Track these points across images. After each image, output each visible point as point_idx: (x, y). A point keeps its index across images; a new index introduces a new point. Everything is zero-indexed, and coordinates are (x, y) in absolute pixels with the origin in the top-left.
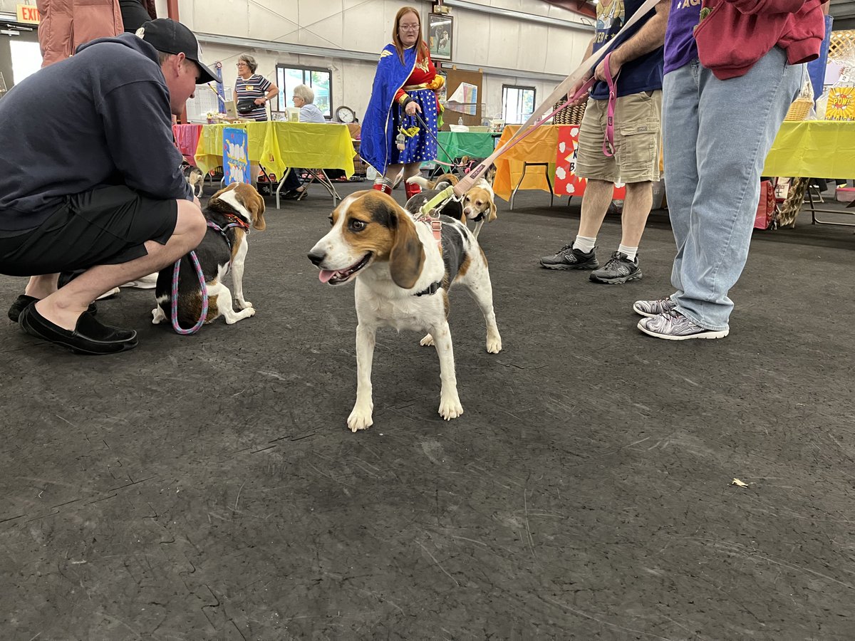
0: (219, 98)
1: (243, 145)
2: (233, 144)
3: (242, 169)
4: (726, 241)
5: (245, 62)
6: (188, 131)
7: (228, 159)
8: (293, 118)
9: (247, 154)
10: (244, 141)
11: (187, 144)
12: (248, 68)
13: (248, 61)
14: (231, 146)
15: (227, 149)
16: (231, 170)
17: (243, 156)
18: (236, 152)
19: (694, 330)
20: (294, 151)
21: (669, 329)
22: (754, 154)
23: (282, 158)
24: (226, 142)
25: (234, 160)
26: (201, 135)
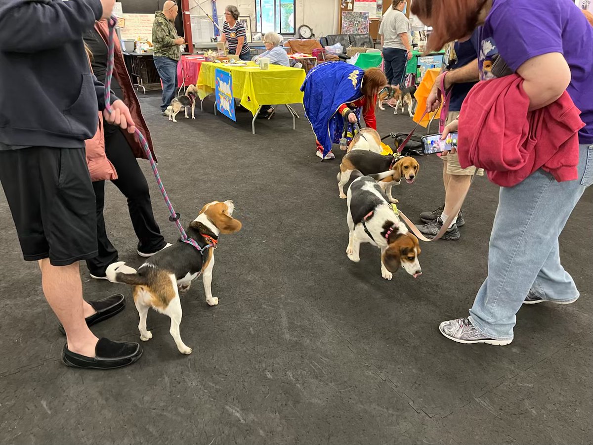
0: (214, 25)
1: (229, 84)
2: (222, 82)
3: (229, 101)
4: (501, 283)
5: (230, 13)
6: (192, 66)
7: (219, 92)
8: (265, 66)
9: (232, 92)
10: (229, 82)
11: (191, 75)
12: (232, 17)
13: (232, 12)
14: (221, 82)
15: (218, 84)
16: (221, 100)
17: (229, 92)
18: (224, 88)
19: (480, 337)
20: (265, 93)
21: (459, 335)
22: (525, 227)
23: (256, 99)
24: (217, 79)
25: (223, 93)
26: (200, 69)
